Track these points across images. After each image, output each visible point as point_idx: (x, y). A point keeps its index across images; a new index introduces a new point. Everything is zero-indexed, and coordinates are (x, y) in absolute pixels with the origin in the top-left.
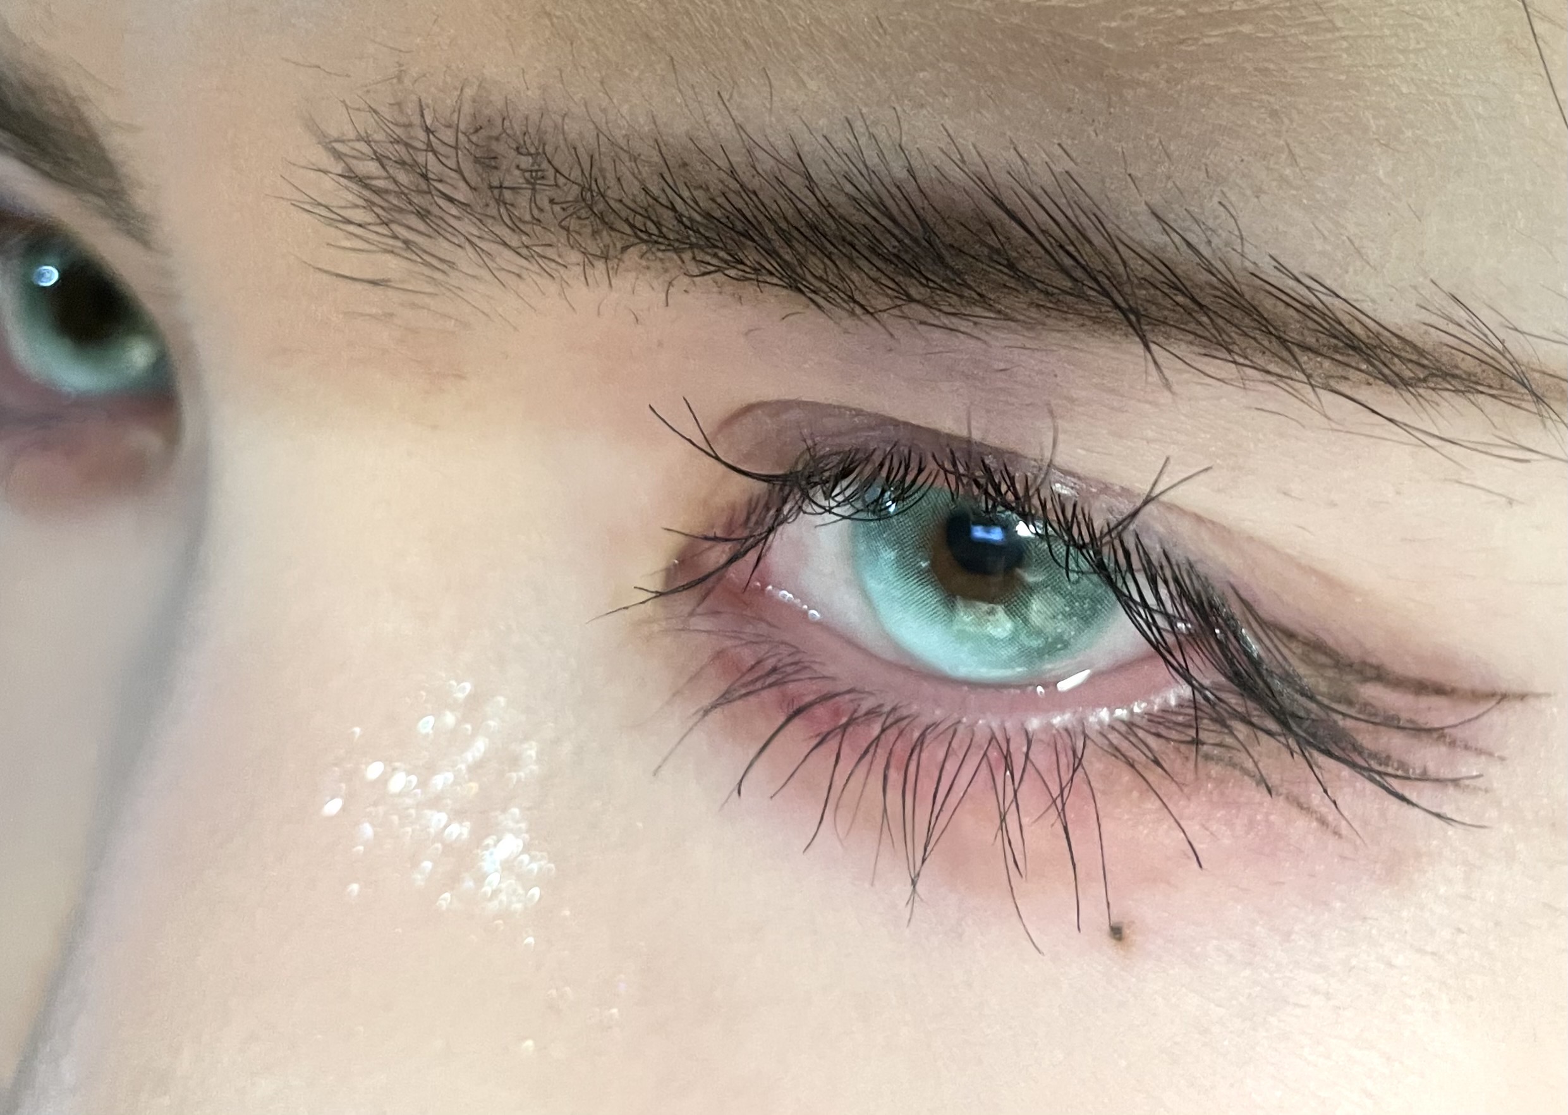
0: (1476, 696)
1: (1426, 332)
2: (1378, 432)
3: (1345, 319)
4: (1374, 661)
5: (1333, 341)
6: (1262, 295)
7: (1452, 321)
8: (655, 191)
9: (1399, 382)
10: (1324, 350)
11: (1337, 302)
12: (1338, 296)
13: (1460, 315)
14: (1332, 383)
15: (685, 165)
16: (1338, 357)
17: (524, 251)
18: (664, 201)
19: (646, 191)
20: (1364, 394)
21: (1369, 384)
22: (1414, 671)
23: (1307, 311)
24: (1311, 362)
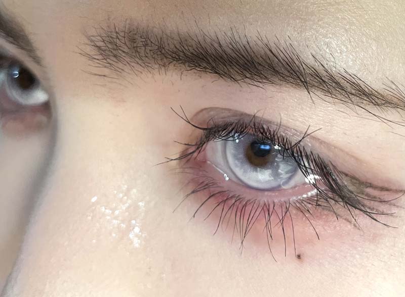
1: (384, 91)
2: (371, 118)
6: (341, 79)
7: (391, 88)
11: (361, 82)
12: (361, 80)
14: (359, 104)
16: (361, 97)
18: (180, 50)
20: (368, 108)
21: (369, 105)
23: (353, 84)
24: (354, 98)
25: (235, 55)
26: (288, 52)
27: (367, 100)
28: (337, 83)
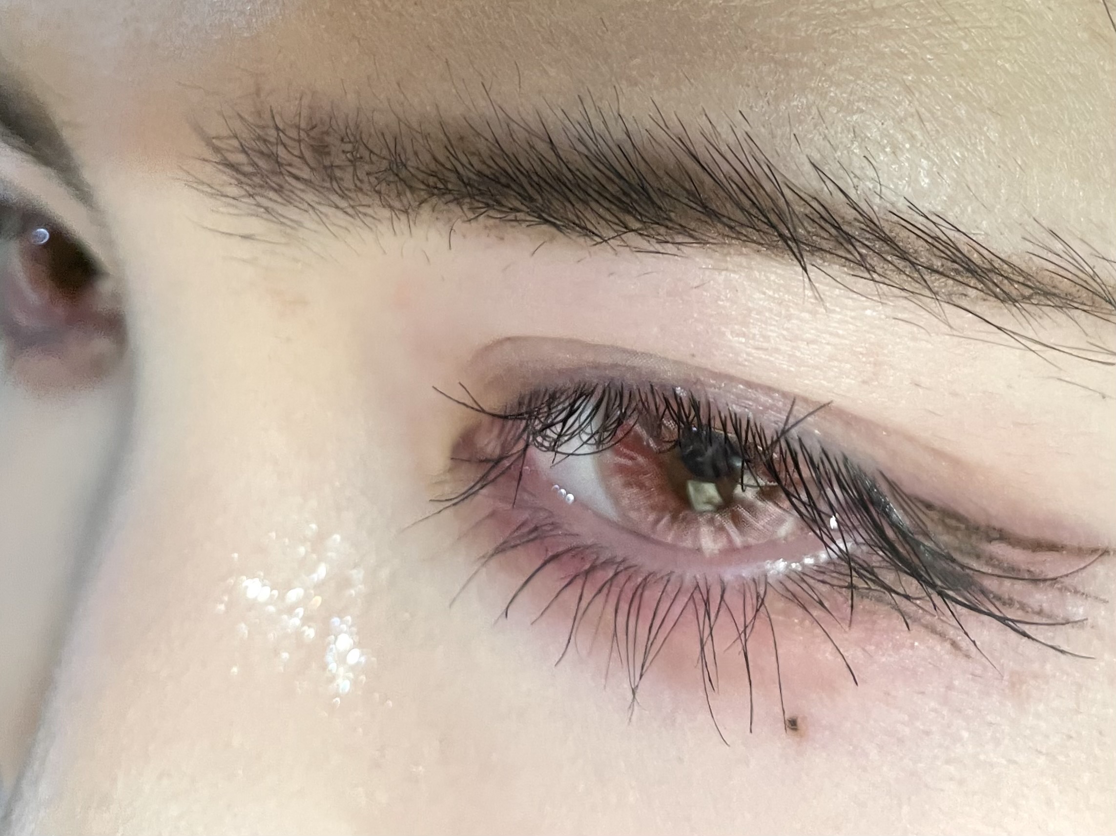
0: (1080, 552)
1: (1031, 258)
2: (991, 338)
3: (965, 249)
4: (997, 525)
5: (956, 266)
6: (898, 229)
7: (1051, 251)
8: (442, 159)
9: (1007, 299)
10: (947, 272)
11: (957, 234)
12: (959, 230)
13: (1058, 247)
14: (955, 299)
15: (462, 138)
16: (959, 278)
17: (350, 210)
18: (449, 166)
19: (435, 160)
20: (981, 308)
21: (985, 300)
22: (1031, 533)
23: (934, 242)
24: (937, 282)
25: (595, 172)
26: (742, 158)
27: (980, 286)
28: (887, 240)
